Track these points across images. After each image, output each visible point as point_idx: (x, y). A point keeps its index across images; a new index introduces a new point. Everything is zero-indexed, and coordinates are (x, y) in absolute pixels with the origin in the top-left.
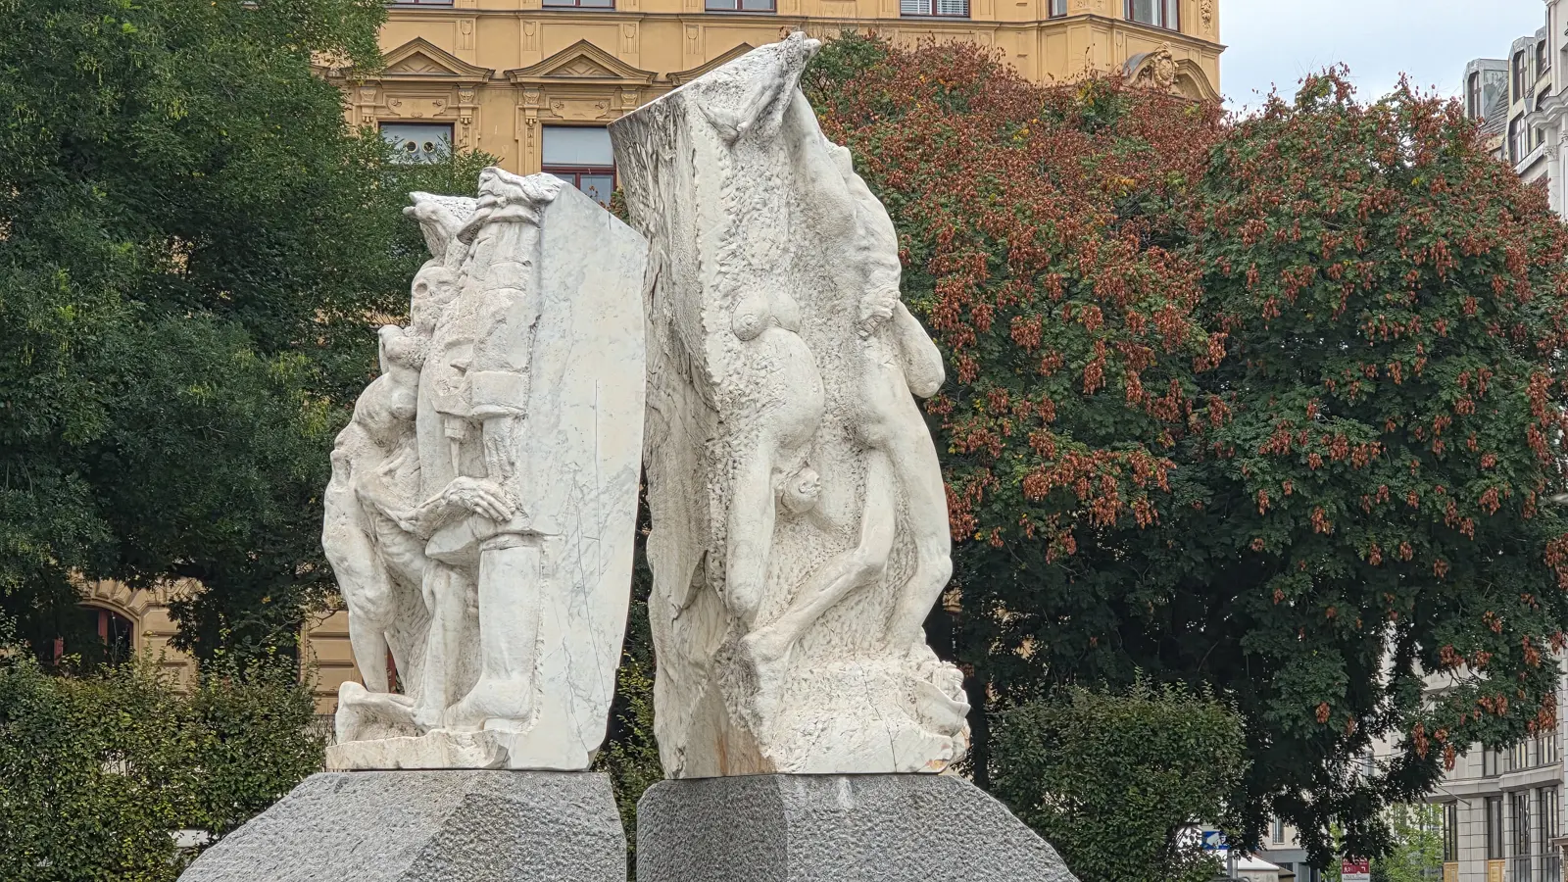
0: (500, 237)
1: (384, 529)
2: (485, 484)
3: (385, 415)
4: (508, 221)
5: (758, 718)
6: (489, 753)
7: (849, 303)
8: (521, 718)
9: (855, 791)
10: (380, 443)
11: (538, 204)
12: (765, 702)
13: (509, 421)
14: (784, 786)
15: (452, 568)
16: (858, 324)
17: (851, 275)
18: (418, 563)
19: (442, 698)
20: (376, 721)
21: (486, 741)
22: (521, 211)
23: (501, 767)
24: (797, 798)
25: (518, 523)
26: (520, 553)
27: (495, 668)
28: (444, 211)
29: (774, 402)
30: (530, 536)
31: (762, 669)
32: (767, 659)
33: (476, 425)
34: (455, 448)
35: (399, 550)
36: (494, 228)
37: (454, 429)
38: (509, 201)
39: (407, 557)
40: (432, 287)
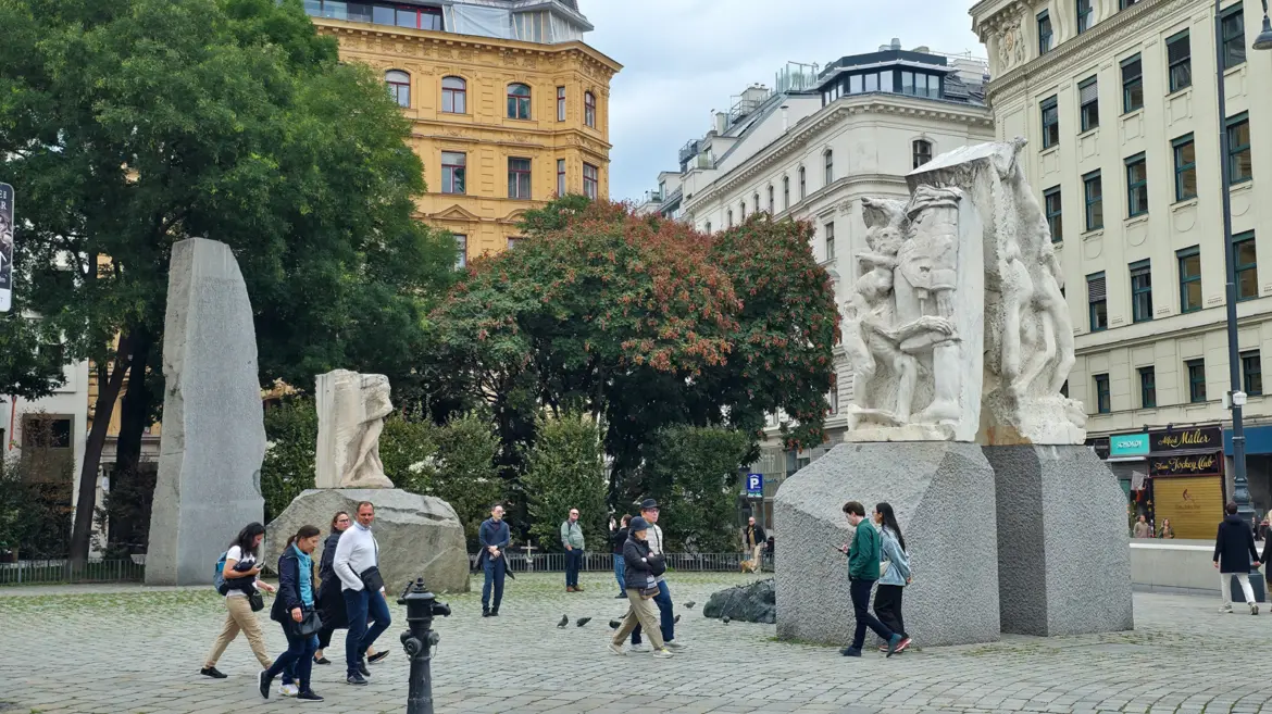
0: (937, 213)
1: (873, 337)
2: (939, 317)
3: (874, 290)
4: (941, 206)
5: (1017, 420)
6: (945, 434)
7: (1035, 249)
8: (957, 419)
9: (1058, 452)
10: (869, 302)
11: (958, 199)
12: (1020, 414)
13: (951, 292)
14: (1036, 449)
15: (911, 354)
16: (1039, 259)
17: (1037, 238)
18: (893, 353)
19: (908, 411)
20: (866, 421)
21: (945, 429)
22: (952, 202)
23: (951, 440)
24: (1041, 453)
25: (955, 336)
26: (954, 348)
27: (945, 397)
28: (888, 204)
29: (1020, 289)
30: (957, 341)
31: (1019, 400)
32: (1022, 396)
33: (933, 294)
34: (922, 303)
35: (884, 347)
36: (932, 210)
37: (923, 295)
38: (941, 198)
39: (888, 350)
40: (890, 235)
